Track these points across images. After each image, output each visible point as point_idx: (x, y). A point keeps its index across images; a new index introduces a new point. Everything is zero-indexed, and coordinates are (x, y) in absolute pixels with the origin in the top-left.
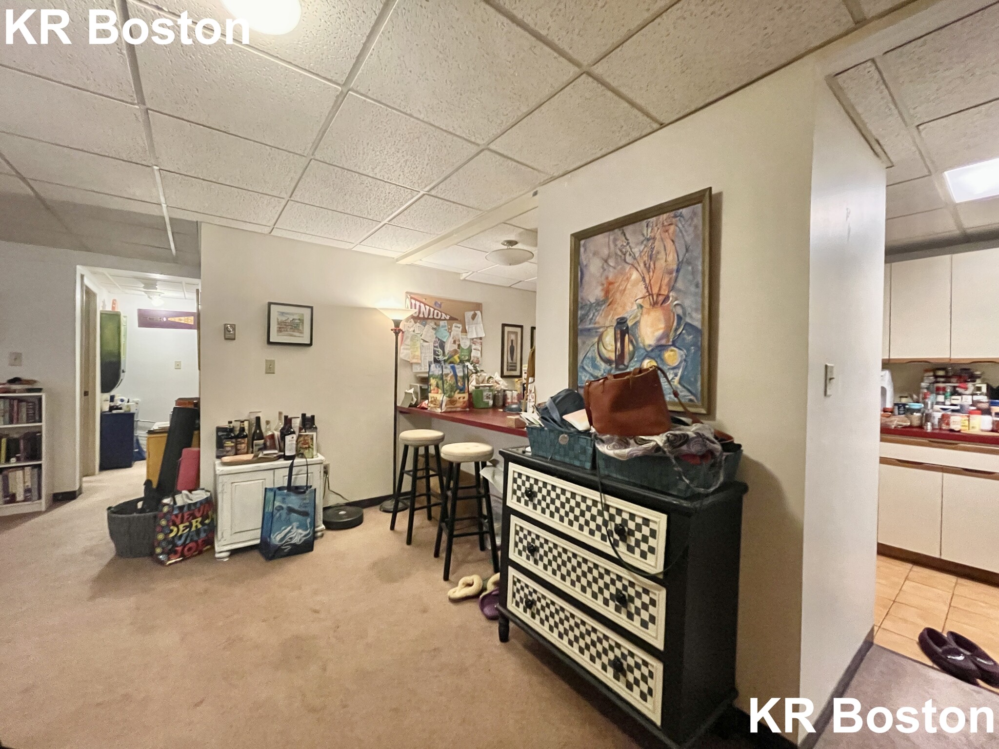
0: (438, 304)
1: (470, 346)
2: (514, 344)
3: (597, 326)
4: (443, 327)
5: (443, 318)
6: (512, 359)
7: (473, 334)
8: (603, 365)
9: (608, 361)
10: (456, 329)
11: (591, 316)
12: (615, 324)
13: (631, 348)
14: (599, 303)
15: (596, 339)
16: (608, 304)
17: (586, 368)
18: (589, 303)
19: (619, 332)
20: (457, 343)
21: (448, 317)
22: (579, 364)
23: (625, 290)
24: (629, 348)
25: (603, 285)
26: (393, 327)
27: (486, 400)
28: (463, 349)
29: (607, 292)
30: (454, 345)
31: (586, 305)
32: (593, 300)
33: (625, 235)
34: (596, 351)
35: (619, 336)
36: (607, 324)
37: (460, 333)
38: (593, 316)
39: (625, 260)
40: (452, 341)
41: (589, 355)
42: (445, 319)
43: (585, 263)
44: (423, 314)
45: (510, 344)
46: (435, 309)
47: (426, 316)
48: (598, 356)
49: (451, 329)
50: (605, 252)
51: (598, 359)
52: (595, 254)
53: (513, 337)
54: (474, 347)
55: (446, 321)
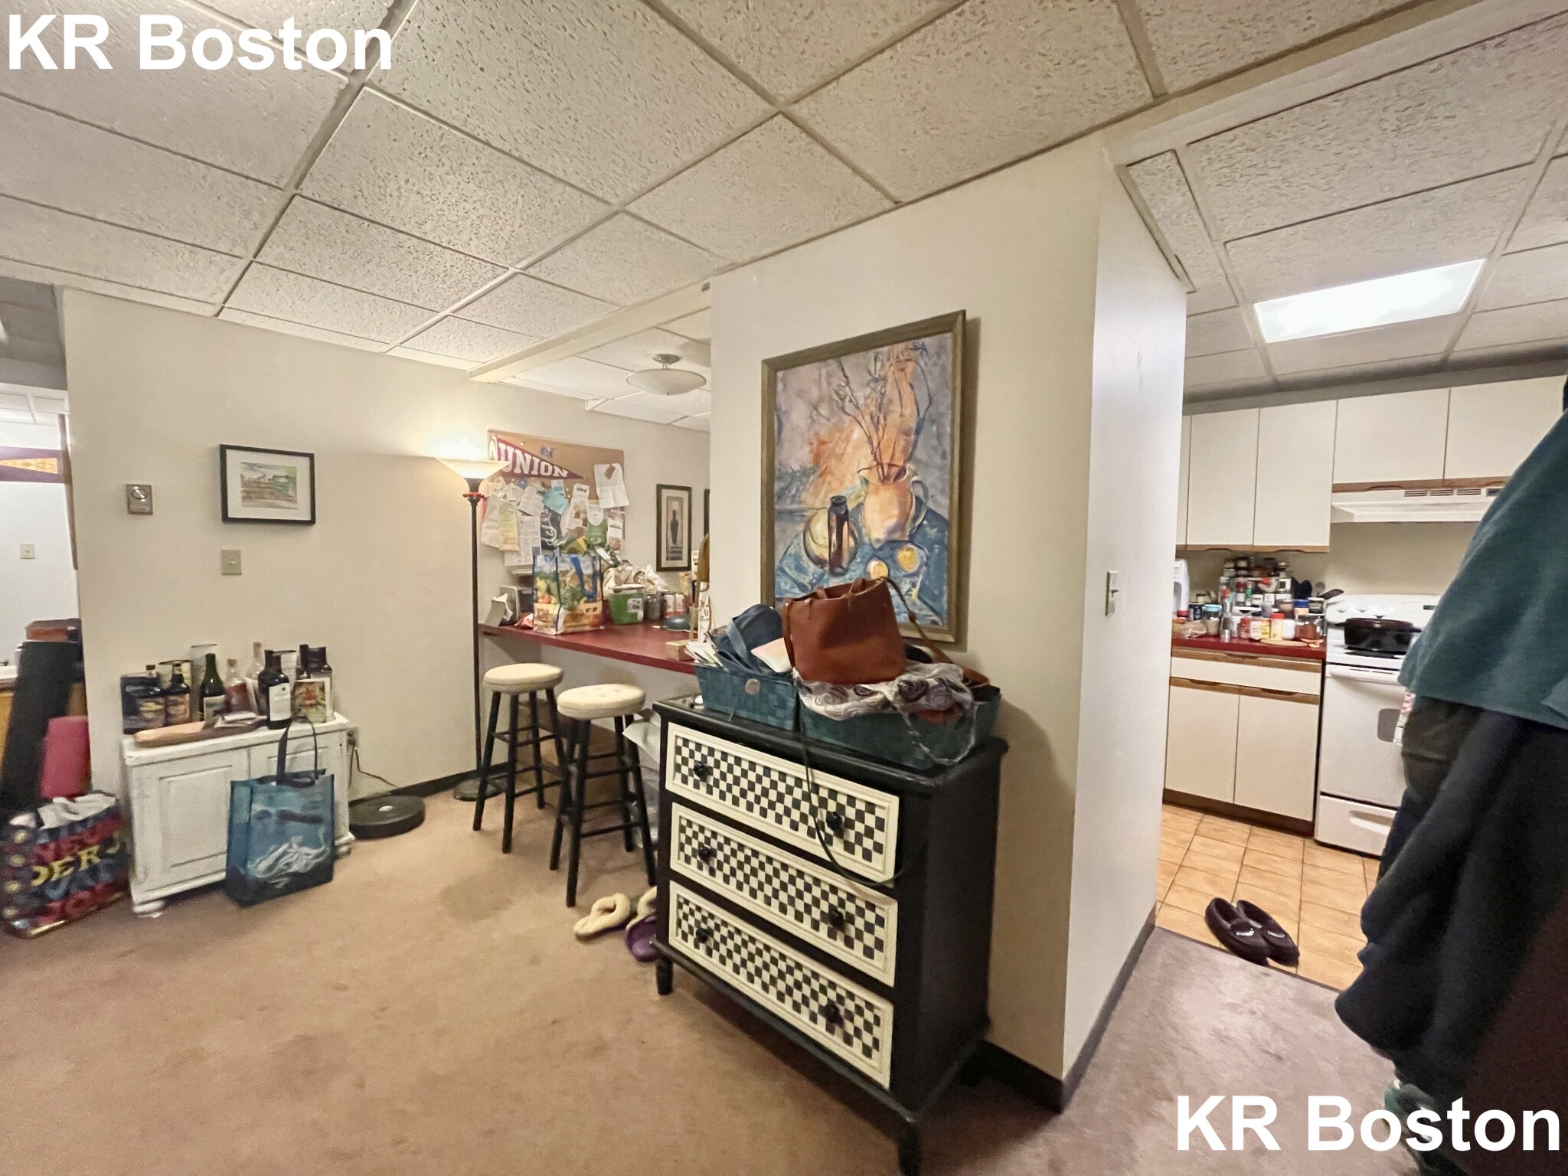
0: (547, 451)
1: (605, 522)
2: (678, 518)
3: (802, 506)
4: (556, 489)
5: (556, 474)
6: (675, 541)
7: (608, 500)
8: (812, 567)
9: (819, 562)
10: (580, 494)
11: (794, 491)
12: (829, 506)
13: (852, 543)
14: (805, 473)
15: (801, 528)
16: (818, 474)
17: (787, 570)
18: (790, 471)
19: (834, 517)
20: (582, 516)
21: (565, 474)
22: (777, 564)
23: (842, 455)
24: (849, 542)
25: (811, 444)
26: (467, 491)
27: (633, 611)
28: (592, 526)
29: (817, 457)
30: (577, 520)
31: (786, 474)
32: (796, 467)
33: (843, 370)
34: (802, 545)
35: (834, 524)
36: (818, 505)
37: (586, 500)
38: (797, 491)
39: (843, 409)
40: (574, 512)
41: (792, 551)
42: (560, 477)
43: (784, 409)
44: (521, 468)
45: (671, 518)
46: (542, 460)
47: (526, 472)
48: (803, 553)
49: (570, 493)
50: (815, 393)
51: (805, 557)
52: (800, 394)
53: (675, 505)
54: (610, 522)
55: (562, 481)
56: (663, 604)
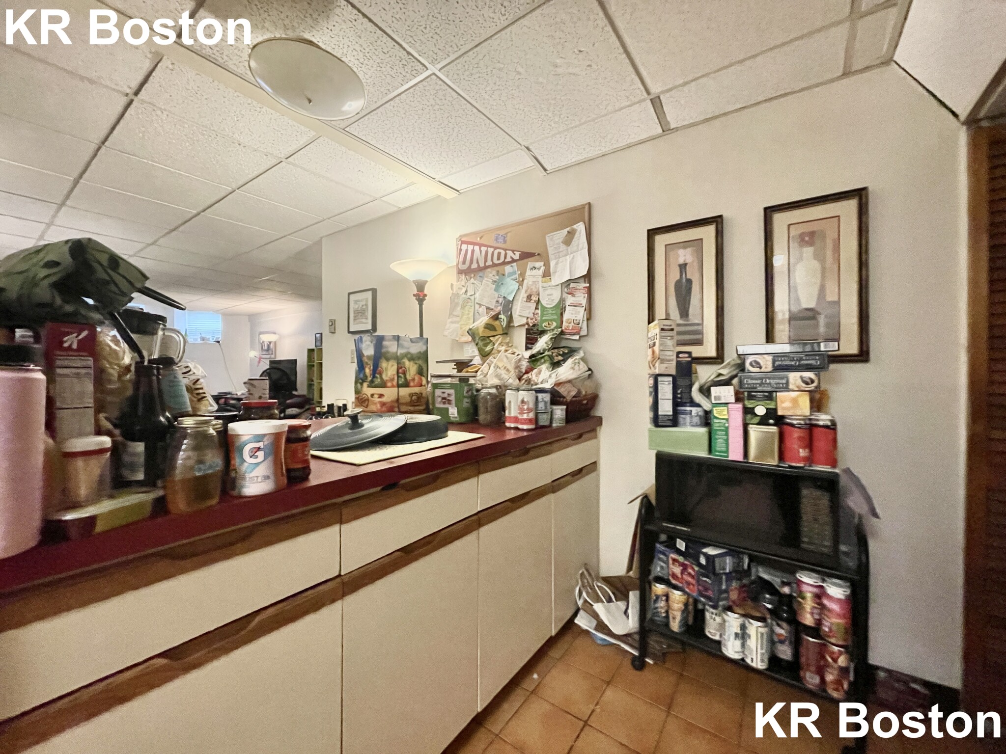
0: (501, 234)
1: (562, 300)
2: (692, 273)
4: (510, 274)
5: (508, 259)
6: (684, 312)
7: (561, 275)
10: (533, 274)
20: (534, 298)
21: (517, 257)
26: (415, 292)
28: (544, 308)
30: (529, 304)
37: (540, 279)
40: (526, 295)
42: (513, 261)
44: (478, 262)
45: (675, 275)
46: (496, 248)
47: (482, 265)
49: (523, 275)
53: (685, 256)
54: (570, 300)
55: (514, 264)
56: (501, 406)
